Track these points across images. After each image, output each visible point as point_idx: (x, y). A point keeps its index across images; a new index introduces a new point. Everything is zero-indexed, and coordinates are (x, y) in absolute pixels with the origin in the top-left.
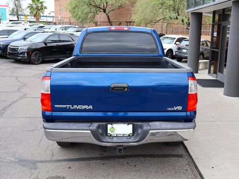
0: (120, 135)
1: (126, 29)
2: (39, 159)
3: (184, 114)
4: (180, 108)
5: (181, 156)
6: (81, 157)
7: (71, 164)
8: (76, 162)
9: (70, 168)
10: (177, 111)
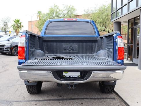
0: (72, 77)
1: (74, 19)
5: (114, 98)
6: (44, 99)
7: (36, 103)
8: (40, 102)
9: (36, 105)
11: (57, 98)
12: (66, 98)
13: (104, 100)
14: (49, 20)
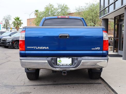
0: (64, 65)
1: (67, 17)
2: (17, 85)
3: (101, 52)
4: (99, 48)
5: (100, 83)
6: (41, 84)
7: (35, 87)
8: (38, 86)
9: (34, 88)
10: (97, 50)
11: (53, 83)
12: (60, 83)
13: (92, 85)
14: (45, 18)
